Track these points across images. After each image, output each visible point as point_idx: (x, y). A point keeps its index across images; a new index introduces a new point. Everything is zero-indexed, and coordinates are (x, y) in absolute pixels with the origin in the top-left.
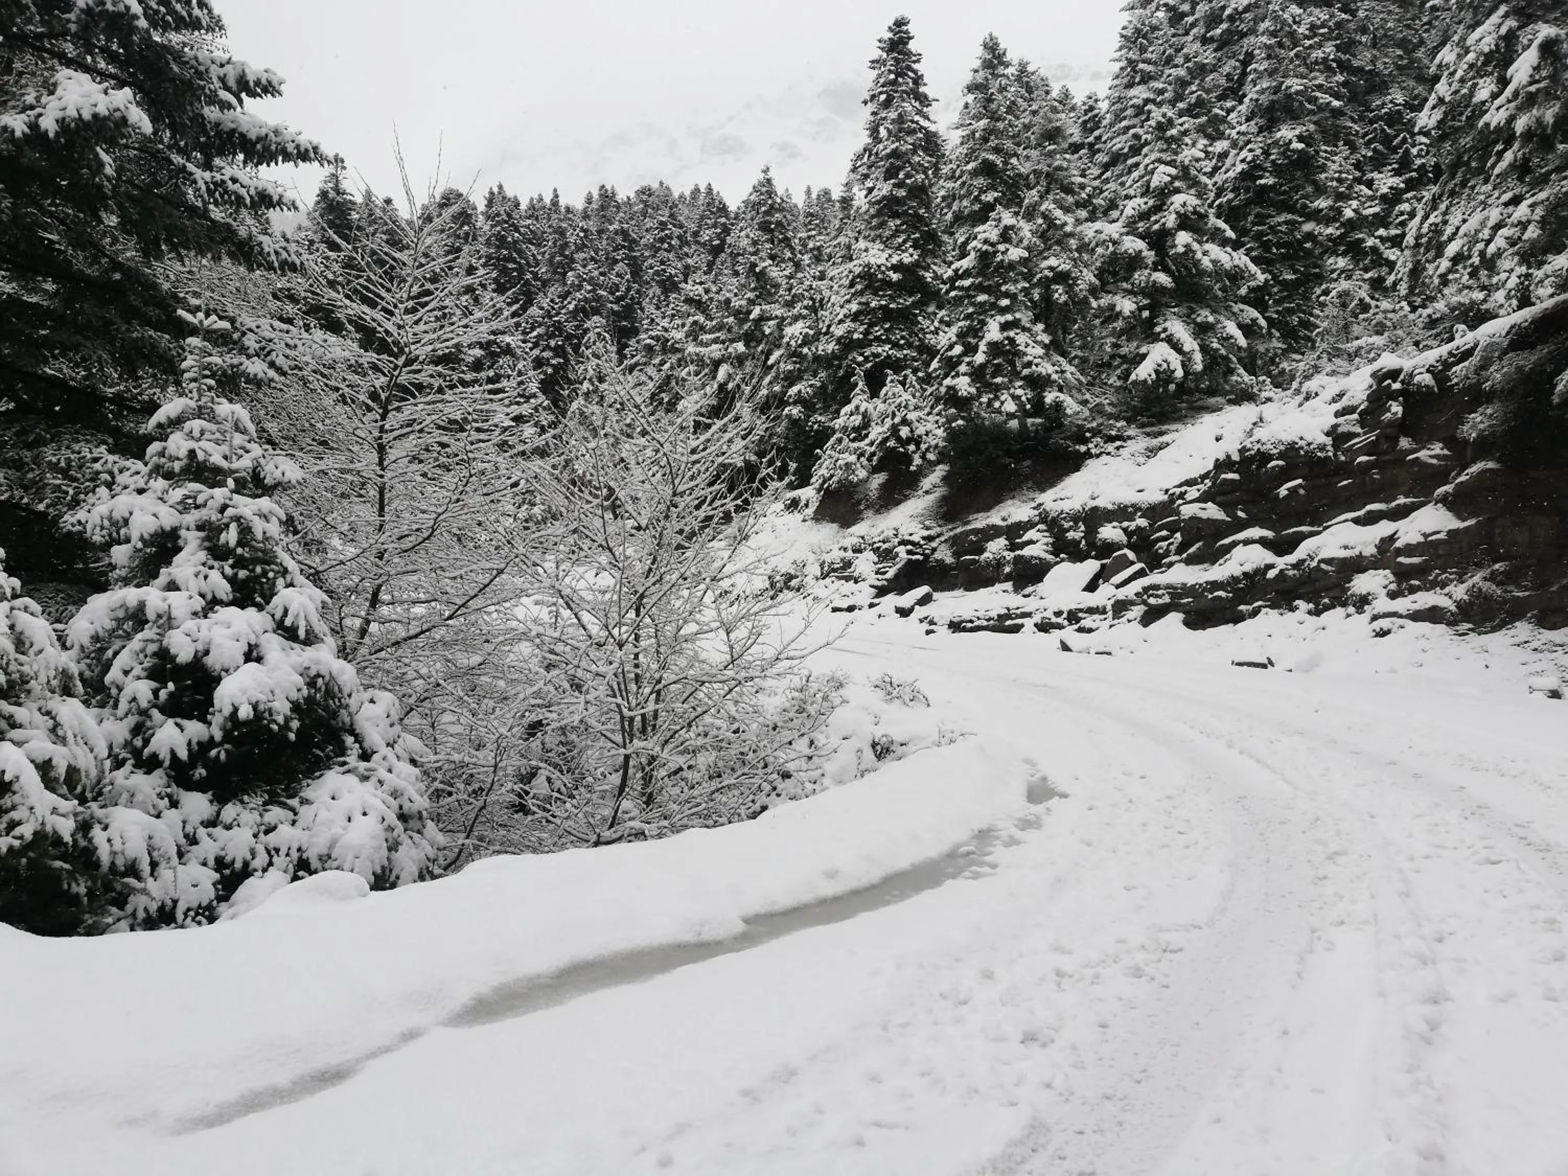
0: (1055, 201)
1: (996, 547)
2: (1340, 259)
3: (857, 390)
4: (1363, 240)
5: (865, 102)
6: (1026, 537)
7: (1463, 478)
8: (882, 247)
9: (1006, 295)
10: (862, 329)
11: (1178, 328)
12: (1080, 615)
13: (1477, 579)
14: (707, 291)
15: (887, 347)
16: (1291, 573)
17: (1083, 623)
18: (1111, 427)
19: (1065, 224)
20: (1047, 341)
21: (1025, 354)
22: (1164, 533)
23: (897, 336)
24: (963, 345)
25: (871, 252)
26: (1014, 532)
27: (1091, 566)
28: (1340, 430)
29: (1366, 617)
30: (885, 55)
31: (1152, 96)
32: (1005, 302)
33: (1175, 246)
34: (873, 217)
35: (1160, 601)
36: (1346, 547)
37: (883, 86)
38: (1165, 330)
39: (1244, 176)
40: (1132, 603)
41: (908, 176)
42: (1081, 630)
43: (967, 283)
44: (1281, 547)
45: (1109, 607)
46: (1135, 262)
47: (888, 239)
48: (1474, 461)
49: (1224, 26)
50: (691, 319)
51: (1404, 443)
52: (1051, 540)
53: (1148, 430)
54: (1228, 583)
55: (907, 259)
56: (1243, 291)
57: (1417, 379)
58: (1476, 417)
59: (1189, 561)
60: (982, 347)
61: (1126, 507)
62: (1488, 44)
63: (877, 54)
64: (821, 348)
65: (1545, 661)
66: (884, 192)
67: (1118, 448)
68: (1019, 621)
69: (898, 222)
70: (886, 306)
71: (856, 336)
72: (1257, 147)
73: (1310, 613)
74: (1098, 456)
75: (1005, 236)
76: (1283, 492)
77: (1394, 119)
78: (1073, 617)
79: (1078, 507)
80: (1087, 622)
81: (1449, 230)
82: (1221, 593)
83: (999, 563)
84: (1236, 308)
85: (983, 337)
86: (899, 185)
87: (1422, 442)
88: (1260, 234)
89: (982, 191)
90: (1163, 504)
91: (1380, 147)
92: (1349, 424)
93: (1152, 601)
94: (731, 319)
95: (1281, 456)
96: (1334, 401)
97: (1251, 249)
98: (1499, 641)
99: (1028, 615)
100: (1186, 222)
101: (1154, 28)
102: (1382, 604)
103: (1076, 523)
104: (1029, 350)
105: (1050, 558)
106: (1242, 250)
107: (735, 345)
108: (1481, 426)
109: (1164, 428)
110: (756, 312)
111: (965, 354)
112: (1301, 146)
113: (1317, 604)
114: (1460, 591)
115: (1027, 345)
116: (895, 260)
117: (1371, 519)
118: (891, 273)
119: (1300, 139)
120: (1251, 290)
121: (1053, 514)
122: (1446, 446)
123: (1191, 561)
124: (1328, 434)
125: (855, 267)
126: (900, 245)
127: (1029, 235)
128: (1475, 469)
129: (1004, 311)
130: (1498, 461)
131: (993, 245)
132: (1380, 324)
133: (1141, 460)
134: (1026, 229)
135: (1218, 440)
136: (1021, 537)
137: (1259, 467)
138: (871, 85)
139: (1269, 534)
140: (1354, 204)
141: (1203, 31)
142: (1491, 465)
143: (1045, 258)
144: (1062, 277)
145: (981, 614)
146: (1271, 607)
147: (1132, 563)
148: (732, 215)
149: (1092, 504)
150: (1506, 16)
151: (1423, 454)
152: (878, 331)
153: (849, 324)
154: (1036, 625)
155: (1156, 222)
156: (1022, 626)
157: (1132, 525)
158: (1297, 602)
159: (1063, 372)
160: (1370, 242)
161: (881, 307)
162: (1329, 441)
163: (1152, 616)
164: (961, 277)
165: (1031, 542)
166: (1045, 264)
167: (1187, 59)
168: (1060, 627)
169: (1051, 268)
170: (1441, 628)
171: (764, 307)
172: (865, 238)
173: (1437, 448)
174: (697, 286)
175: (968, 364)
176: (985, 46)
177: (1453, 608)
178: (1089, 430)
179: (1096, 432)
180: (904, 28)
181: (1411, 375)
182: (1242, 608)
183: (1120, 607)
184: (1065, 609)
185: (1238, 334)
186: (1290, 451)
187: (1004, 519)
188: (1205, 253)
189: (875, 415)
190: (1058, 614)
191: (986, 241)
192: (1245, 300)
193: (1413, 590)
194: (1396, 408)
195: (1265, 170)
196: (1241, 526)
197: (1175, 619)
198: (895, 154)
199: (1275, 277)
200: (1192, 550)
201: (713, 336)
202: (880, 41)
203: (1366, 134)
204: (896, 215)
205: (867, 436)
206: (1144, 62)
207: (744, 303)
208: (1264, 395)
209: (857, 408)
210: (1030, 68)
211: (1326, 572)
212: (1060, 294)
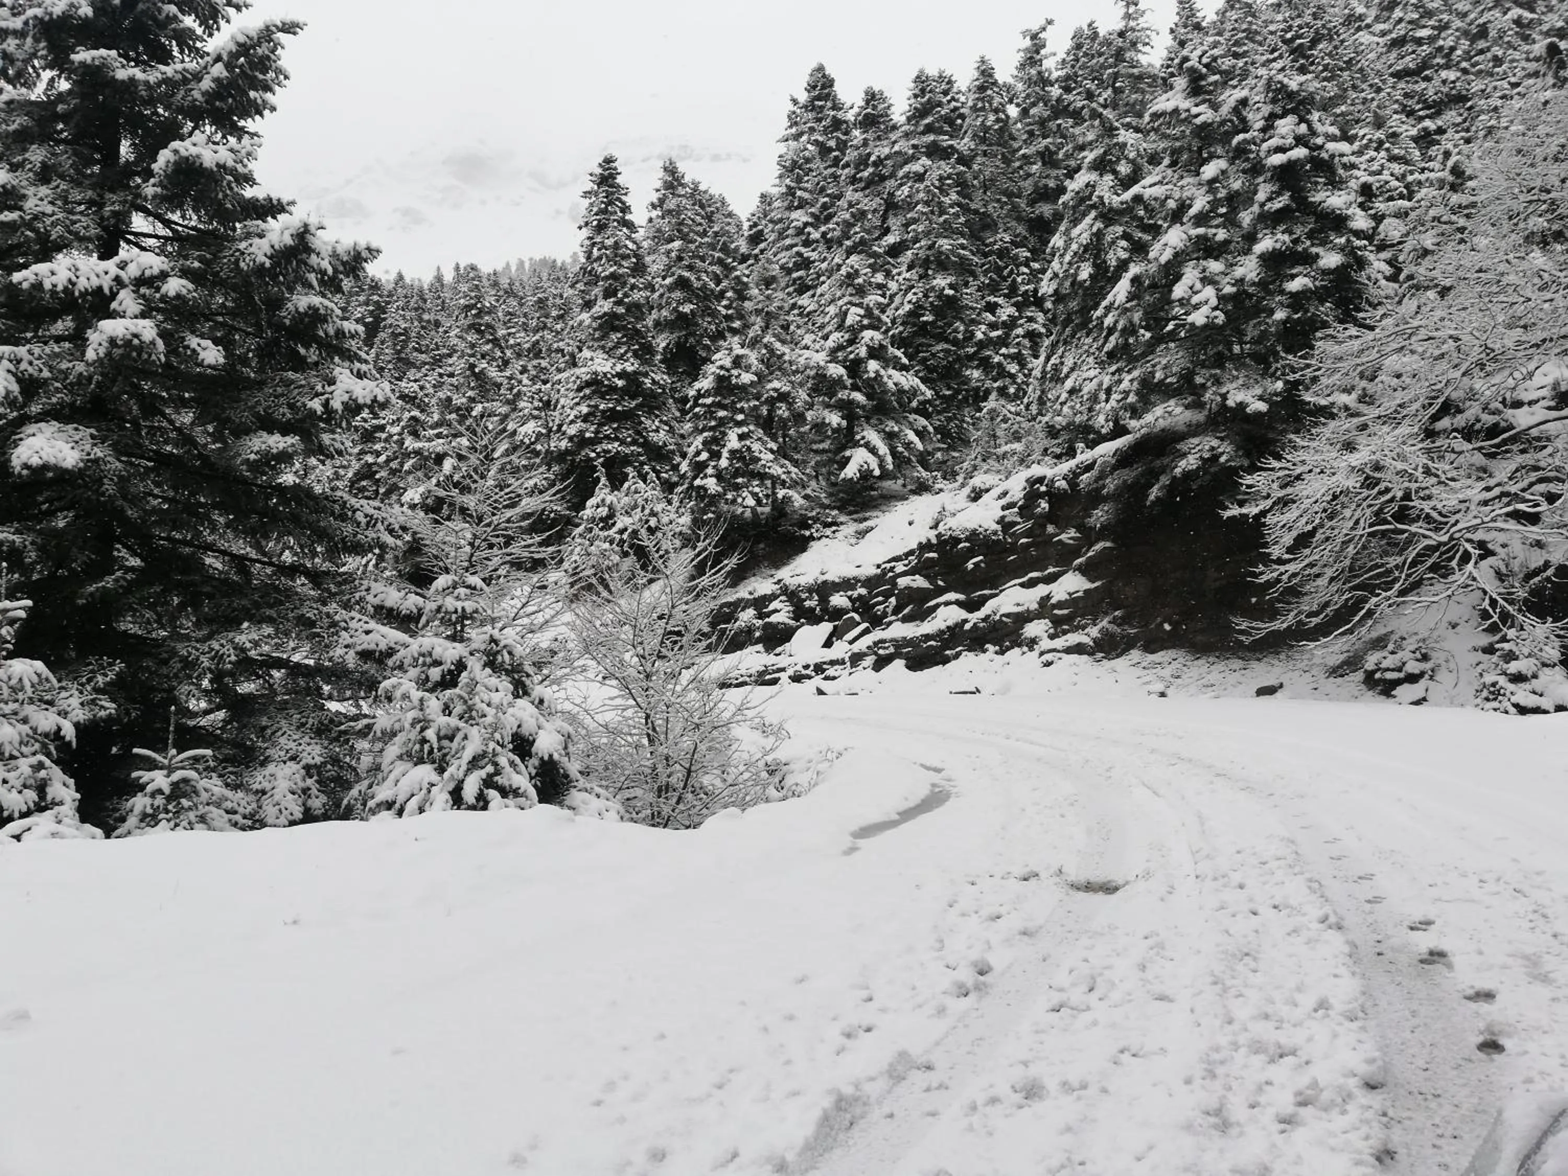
0: (775, 335)
1: (747, 616)
2: (975, 371)
3: (600, 485)
4: (990, 357)
5: (580, 228)
6: (772, 607)
7: (1090, 554)
8: (606, 357)
9: (742, 411)
10: (593, 428)
11: (872, 436)
12: (825, 666)
13: (1104, 623)
14: (422, 388)
15: (616, 444)
16: (981, 625)
17: (827, 673)
18: (827, 516)
19: (784, 354)
20: (775, 448)
21: (760, 459)
22: (880, 599)
23: (624, 434)
24: (709, 451)
25: (597, 361)
26: (760, 604)
27: (826, 628)
28: (1007, 520)
29: (1036, 653)
30: (596, 187)
31: (810, 220)
32: (740, 417)
33: (867, 372)
34: (595, 330)
35: (887, 652)
36: (1018, 605)
37: (596, 214)
38: (863, 438)
39: (910, 314)
40: (865, 655)
41: (626, 295)
42: (826, 678)
43: (709, 401)
44: (971, 606)
45: (847, 659)
46: (838, 383)
47: (611, 349)
48: (1097, 541)
49: (871, 170)
50: (407, 415)
51: (1050, 529)
52: (791, 609)
53: (855, 516)
54: (937, 635)
55: (630, 369)
56: (914, 404)
57: (1057, 484)
58: (1098, 513)
59: (905, 620)
60: (725, 454)
61: (849, 579)
62: (1085, 239)
63: (590, 186)
64: (552, 445)
65: (1150, 675)
66: (606, 309)
67: (834, 532)
68: (776, 675)
69: (619, 335)
70: (613, 409)
71: (588, 435)
72: (919, 290)
73: (996, 653)
74: (819, 539)
75: (737, 362)
76: (970, 565)
77: (1002, 253)
78: (819, 668)
79: (811, 581)
80: (831, 672)
81: (1065, 370)
82: (932, 643)
83: (750, 630)
84: (912, 417)
85: (724, 445)
86: (619, 303)
87: (1062, 529)
88: (925, 360)
89: (679, 303)
90: (876, 577)
91: (995, 276)
92: (1012, 515)
93: (881, 652)
94: (454, 416)
95: (967, 539)
96: (999, 498)
97: (919, 371)
98: (1121, 663)
99: (783, 670)
100: (876, 352)
101: (808, 161)
102: (1046, 644)
103: (811, 594)
104: (762, 456)
105: (792, 622)
106: (912, 372)
107: (458, 439)
108: (1102, 519)
109: (868, 514)
110: (478, 409)
111: (710, 459)
112: (951, 292)
113: (1001, 647)
114: (1094, 632)
115: (761, 452)
116: (619, 368)
117: (1031, 584)
118: (616, 380)
119: (951, 286)
120: (920, 403)
121: (792, 588)
122: (1078, 531)
123: (906, 620)
124: (998, 523)
125: (583, 372)
126: (623, 355)
127: (756, 362)
128: (1099, 546)
129: (739, 424)
130: (1113, 541)
131: (728, 370)
132: (1016, 432)
133: (853, 541)
134: (753, 357)
135: (910, 524)
136: (767, 607)
137: (951, 549)
138: (585, 212)
139: (961, 597)
140: (983, 327)
141: (853, 172)
142: (1108, 544)
143: (770, 381)
144: (783, 397)
145: (743, 672)
146: (969, 650)
147: (859, 624)
148: (386, 293)
149: (822, 578)
150: (1095, 219)
151: (1063, 537)
152: (607, 430)
153: (579, 425)
154: (790, 677)
155: (851, 352)
156: (779, 679)
157: (855, 594)
158: (987, 646)
159: (789, 473)
160: (997, 359)
161: (610, 409)
162: (999, 527)
163: (881, 663)
164: (703, 396)
165: (776, 611)
166: (770, 386)
167: (851, 205)
168: (810, 677)
169: (775, 390)
170: (1085, 657)
171: (486, 405)
172: (589, 347)
173: (1072, 533)
174: (412, 384)
175: (714, 467)
176: (665, 169)
177: (1091, 643)
178: (810, 518)
179: (816, 520)
180: (613, 165)
181: (1052, 481)
182: (948, 652)
183: (856, 659)
184: (812, 662)
185: (916, 439)
186: (973, 536)
187: (751, 593)
188: (890, 377)
189: (618, 507)
190: (806, 667)
191: (722, 367)
192: (916, 411)
193: (1065, 633)
194: (1044, 505)
195: (925, 309)
196: (940, 592)
197: (899, 664)
198: (613, 276)
199: (937, 393)
200: (906, 611)
201: (436, 431)
202: (591, 175)
203: (983, 265)
204: (615, 329)
205: (614, 524)
206: (800, 189)
207: (464, 400)
208: (937, 486)
209: (603, 500)
210: (702, 187)
211: (1006, 623)
212: (782, 411)
